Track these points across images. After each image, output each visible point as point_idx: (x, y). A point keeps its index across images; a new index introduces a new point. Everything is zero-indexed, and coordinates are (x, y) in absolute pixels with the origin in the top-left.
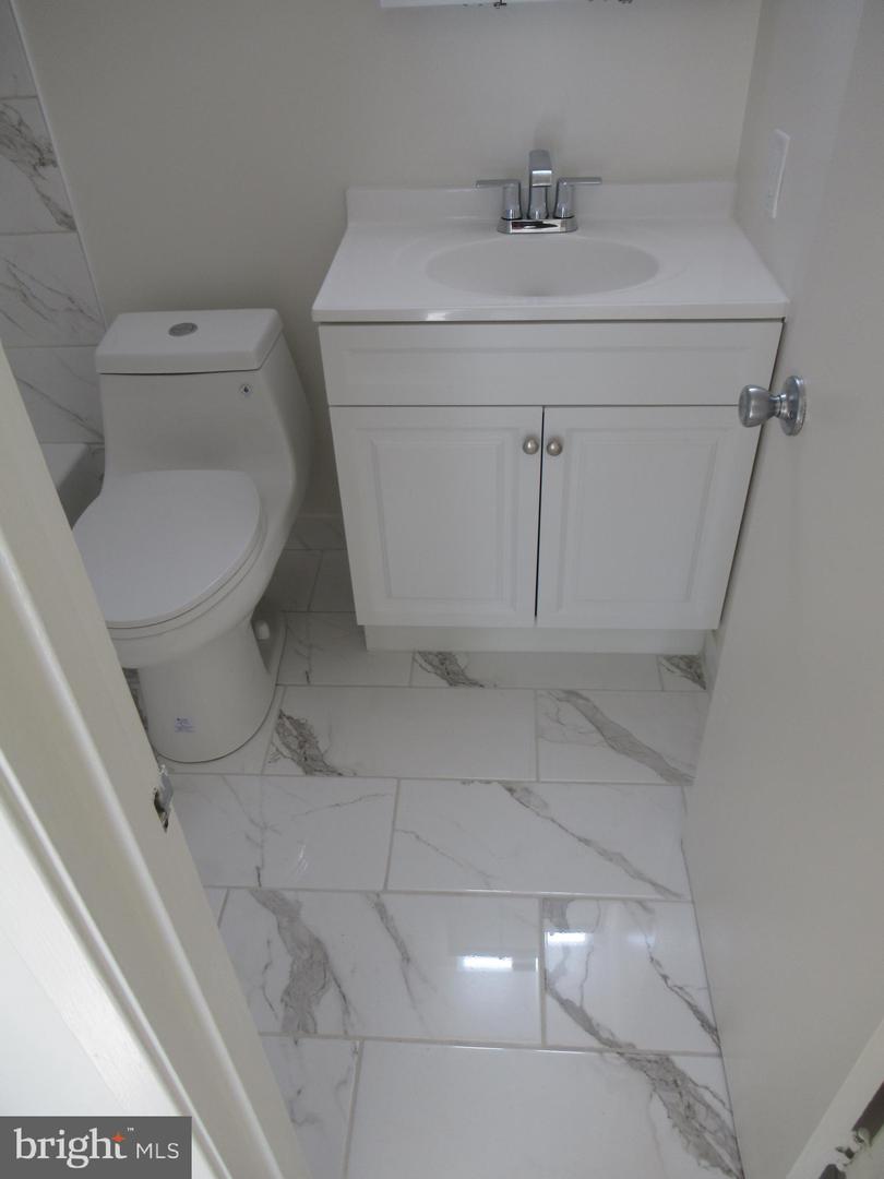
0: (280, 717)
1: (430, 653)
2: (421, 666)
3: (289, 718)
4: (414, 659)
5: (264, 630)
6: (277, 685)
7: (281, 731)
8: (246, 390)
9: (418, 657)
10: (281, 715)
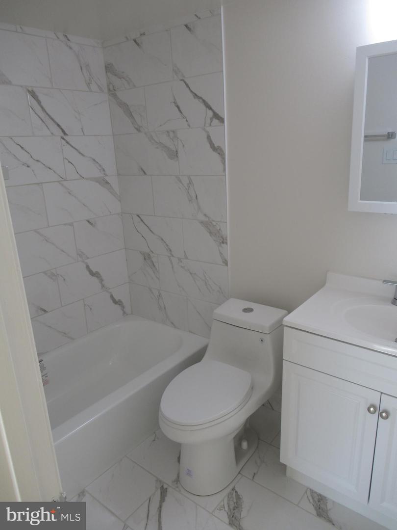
0: (233, 489)
1: (316, 493)
2: (308, 497)
3: (236, 492)
4: (306, 492)
5: (245, 445)
6: (239, 473)
7: (230, 497)
8: (262, 340)
9: (309, 492)
10: (234, 489)
